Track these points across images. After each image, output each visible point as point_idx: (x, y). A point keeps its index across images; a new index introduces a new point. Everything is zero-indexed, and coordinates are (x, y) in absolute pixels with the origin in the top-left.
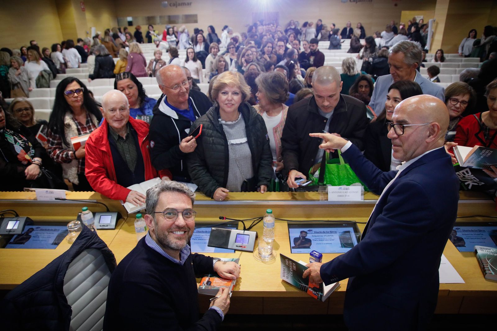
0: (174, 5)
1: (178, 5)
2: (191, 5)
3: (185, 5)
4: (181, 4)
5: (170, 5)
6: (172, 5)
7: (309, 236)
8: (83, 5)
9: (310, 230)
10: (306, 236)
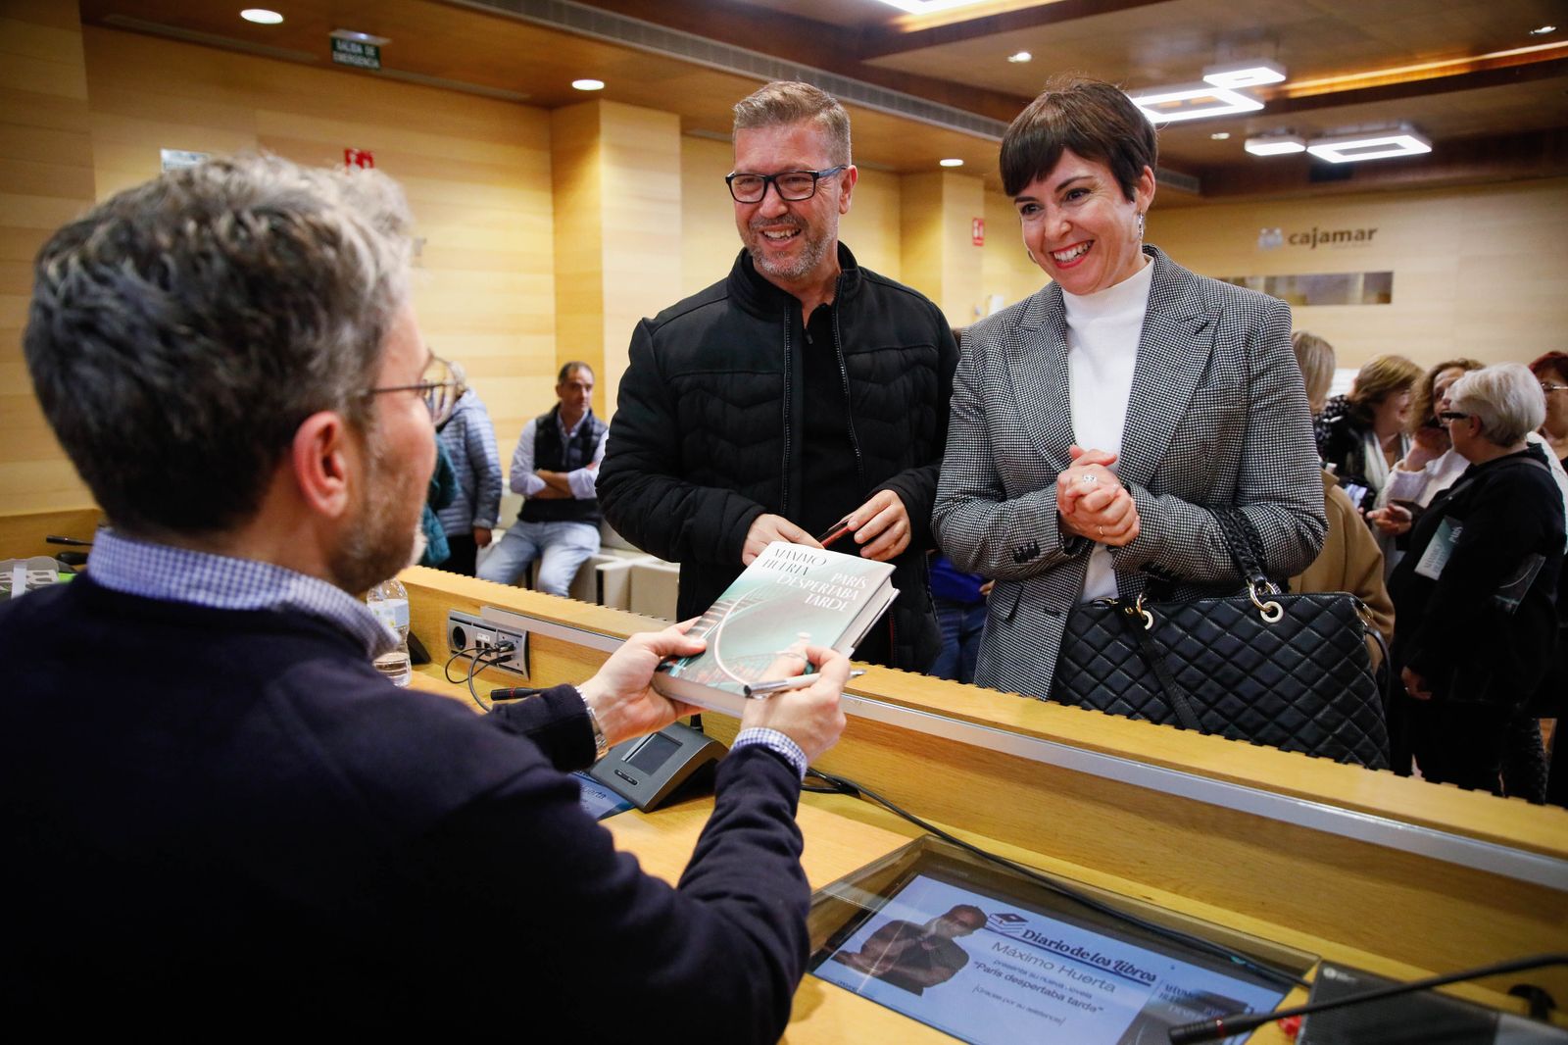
0: (1305, 239)
1: (1321, 241)
2: (1370, 238)
3: (1349, 239)
4: (1335, 235)
5: (1291, 240)
6: (1297, 239)
7: (974, 942)
8: (978, 228)
9: (1013, 918)
10: (961, 935)
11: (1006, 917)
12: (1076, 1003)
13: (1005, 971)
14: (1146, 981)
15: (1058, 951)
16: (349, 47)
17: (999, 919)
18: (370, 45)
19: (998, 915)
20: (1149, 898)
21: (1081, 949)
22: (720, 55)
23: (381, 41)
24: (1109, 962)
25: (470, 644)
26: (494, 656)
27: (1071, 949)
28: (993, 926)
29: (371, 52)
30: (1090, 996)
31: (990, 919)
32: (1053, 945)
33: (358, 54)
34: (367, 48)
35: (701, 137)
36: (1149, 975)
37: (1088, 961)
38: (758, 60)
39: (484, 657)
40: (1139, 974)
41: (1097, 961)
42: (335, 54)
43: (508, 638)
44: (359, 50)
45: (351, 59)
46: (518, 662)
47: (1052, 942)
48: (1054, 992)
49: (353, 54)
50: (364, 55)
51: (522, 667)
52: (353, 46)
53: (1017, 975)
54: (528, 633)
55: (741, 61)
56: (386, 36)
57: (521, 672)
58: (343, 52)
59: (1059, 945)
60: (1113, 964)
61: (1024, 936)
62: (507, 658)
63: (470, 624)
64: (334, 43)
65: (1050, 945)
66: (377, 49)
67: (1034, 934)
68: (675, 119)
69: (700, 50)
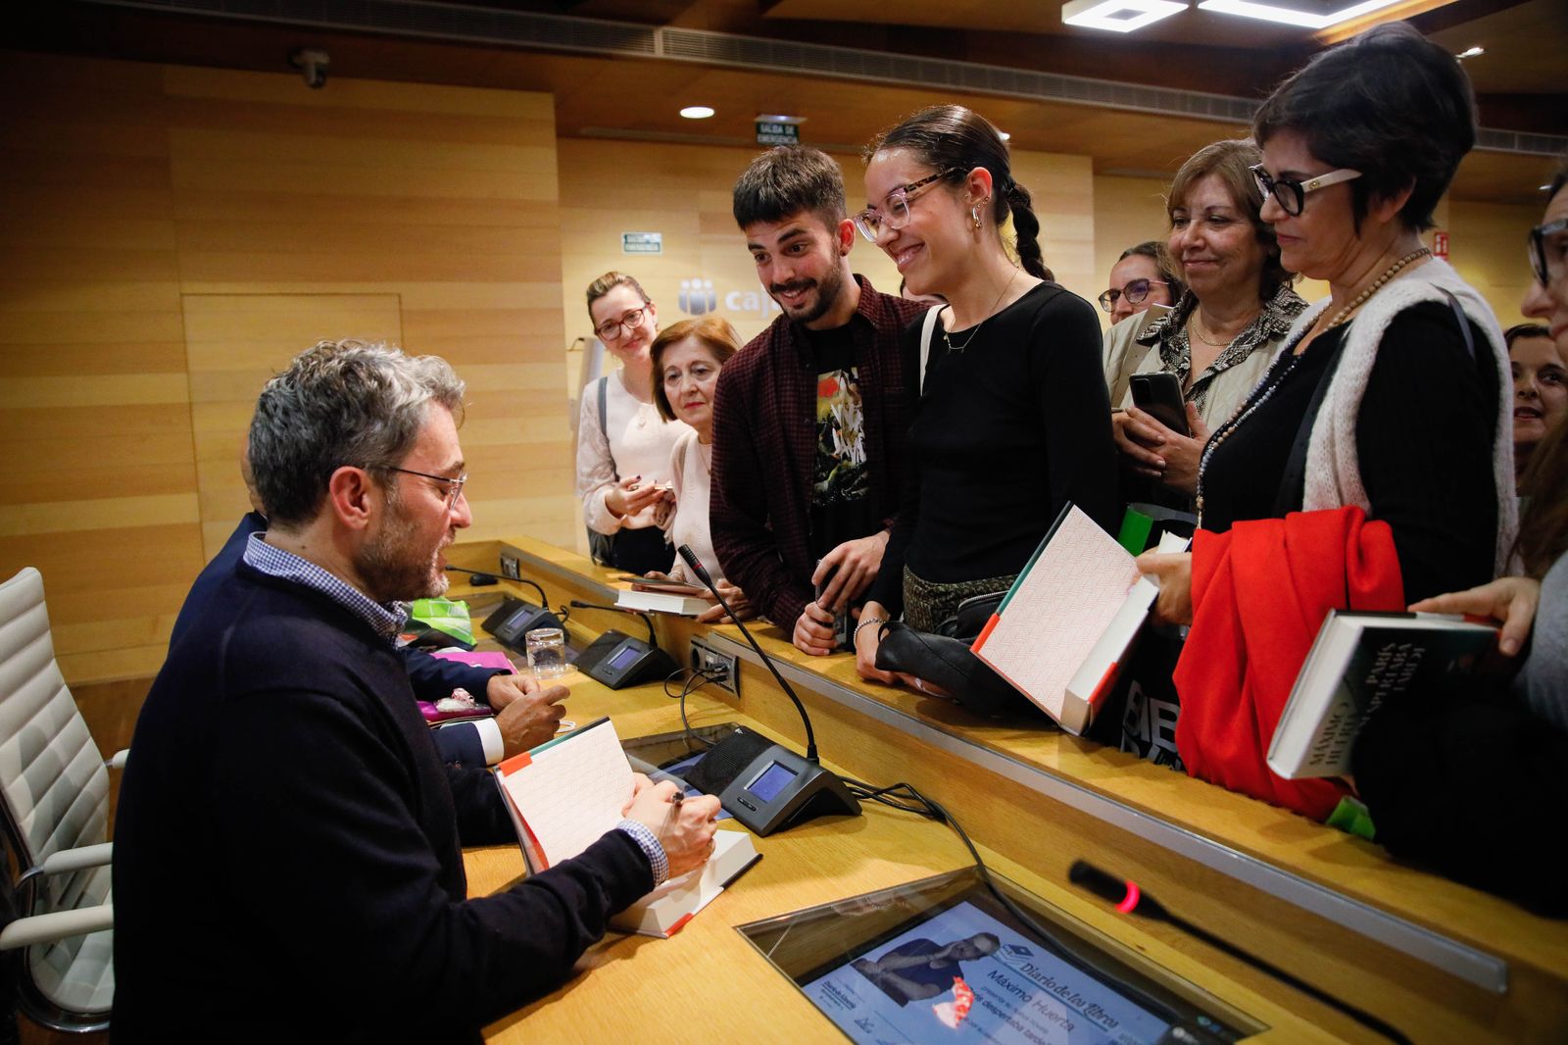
8: (1442, 245)
9: (1023, 950)
10: (968, 959)
11: (1017, 950)
12: (1030, 1036)
13: (987, 997)
14: (1106, 1026)
15: (1045, 987)
16: (772, 129)
17: (1010, 950)
18: (790, 125)
19: (1012, 947)
20: (1142, 949)
21: (1066, 988)
22: (1123, 95)
23: (800, 120)
24: (1084, 1003)
25: (703, 666)
26: (716, 675)
27: (1057, 986)
28: (1001, 956)
29: (790, 130)
30: (1045, 1031)
31: (1002, 949)
32: (1043, 981)
33: (779, 134)
34: (787, 127)
35: (1120, 176)
36: (1112, 1021)
37: (1065, 1000)
38: (1161, 94)
39: (710, 676)
40: (1104, 1019)
41: (1073, 1002)
42: (759, 137)
43: (725, 662)
44: (780, 130)
45: (773, 139)
46: (730, 683)
47: (1044, 977)
48: (1018, 1023)
49: (775, 134)
50: (784, 134)
51: (733, 687)
52: (775, 127)
53: (995, 1003)
54: (737, 658)
55: (1146, 97)
56: (803, 116)
57: (732, 691)
58: (767, 133)
59: (1048, 982)
60: (1086, 1006)
61: (1022, 969)
62: (724, 678)
63: (702, 647)
64: (758, 125)
65: (1039, 980)
66: (796, 128)
67: (1032, 967)
68: (1088, 161)
69: (1100, 92)
